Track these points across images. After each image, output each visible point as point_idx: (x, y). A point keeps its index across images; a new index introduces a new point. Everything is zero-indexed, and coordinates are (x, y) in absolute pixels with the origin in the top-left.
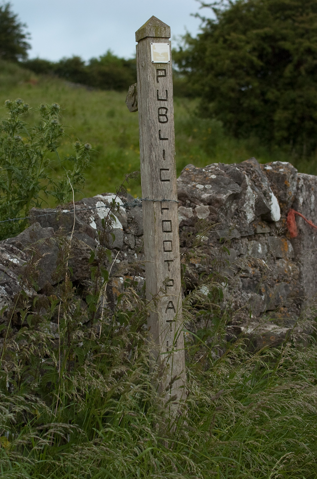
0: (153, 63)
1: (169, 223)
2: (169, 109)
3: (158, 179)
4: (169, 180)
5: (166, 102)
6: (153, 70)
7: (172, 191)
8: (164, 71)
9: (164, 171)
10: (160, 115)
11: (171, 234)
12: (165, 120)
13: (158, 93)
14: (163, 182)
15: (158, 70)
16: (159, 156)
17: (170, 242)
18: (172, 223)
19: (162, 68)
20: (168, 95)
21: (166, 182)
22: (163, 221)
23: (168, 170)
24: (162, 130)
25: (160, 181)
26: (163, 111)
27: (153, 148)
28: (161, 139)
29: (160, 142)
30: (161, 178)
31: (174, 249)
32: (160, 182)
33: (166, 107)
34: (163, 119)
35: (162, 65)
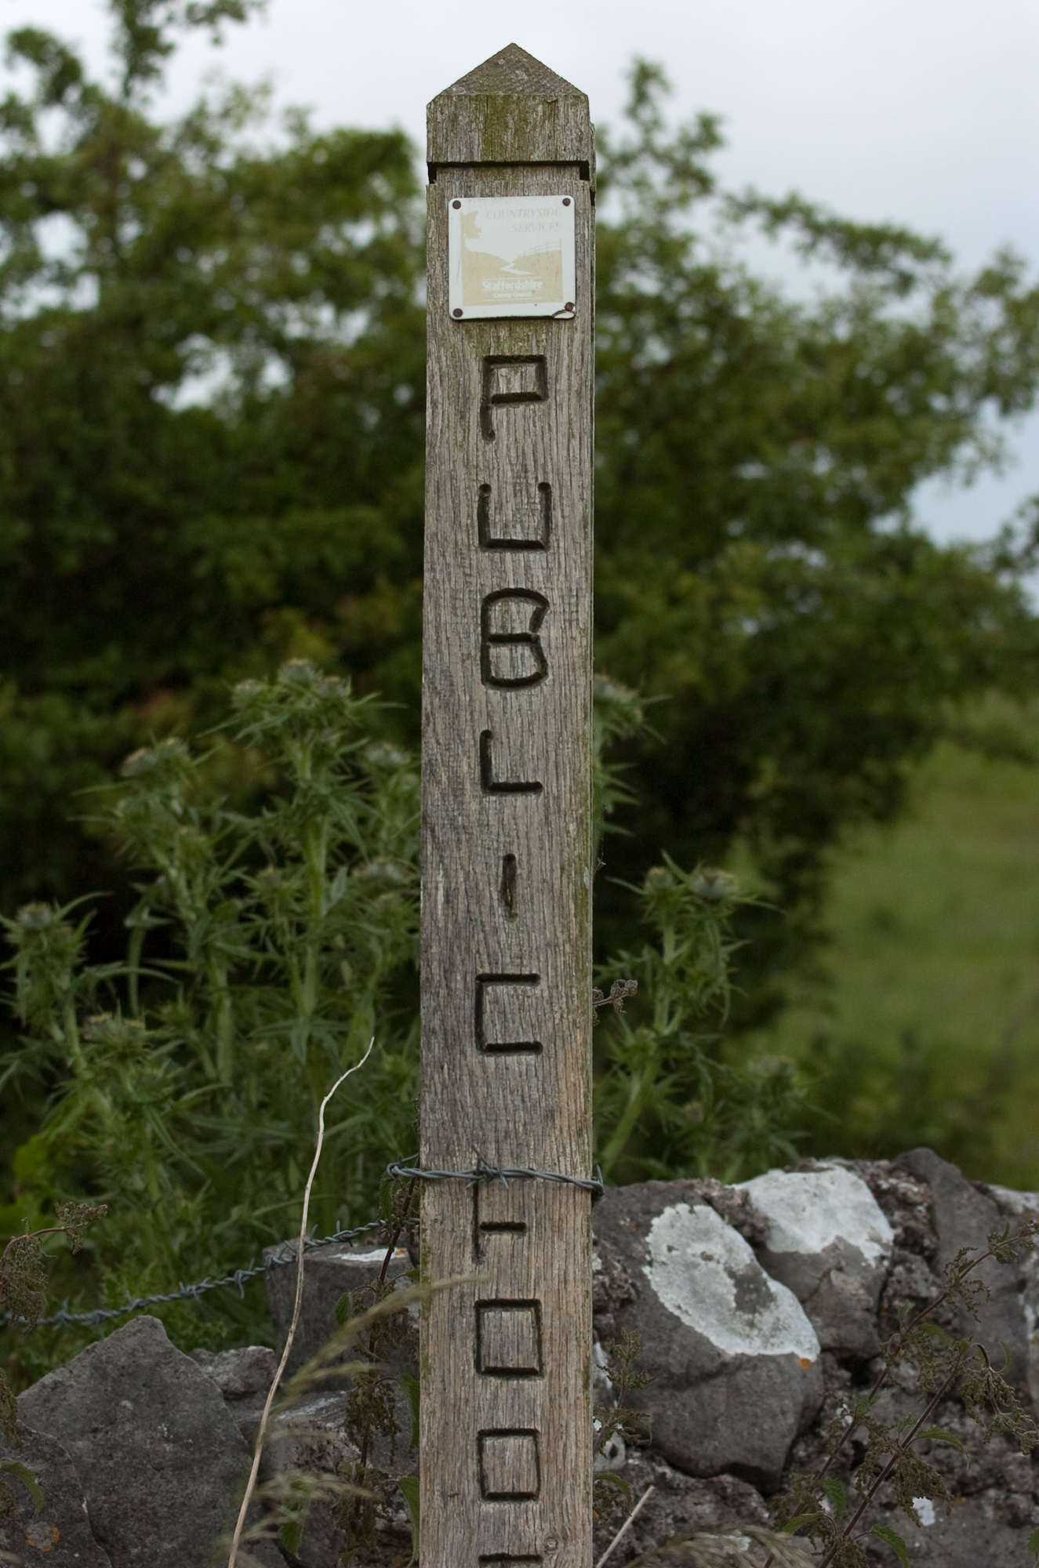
0: (459, 321)
1: (526, 1316)
2: (554, 597)
3: (457, 1038)
4: (534, 1048)
5: (536, 558)
6: (458, 363)
7: (550, 1115)
8: (531, 369)
9: (503, 990)
10: (490, 639)
11: (535, 1388)
12: (529, 669)
13: (484, 503)
14: (491, 1061)
15: (491, 363)
16: (474, 893)
17: (526, 1442)
18: (546, 1321)
19: (519, 349)
20: (557, 514)
21: (512, 1060)
22: (482, 1306)
23: (533, 979)
24: (500, 732)
25: (470, 1049)
26: (519, 617)
27: (438, 846)
28: (491, 786)
29: (483, 810)
30: (479, 1035)
31: (550, 1481)
32: (473, 1057)
33: (538, 585)
34: (513, 661)
35: (521, 330)
